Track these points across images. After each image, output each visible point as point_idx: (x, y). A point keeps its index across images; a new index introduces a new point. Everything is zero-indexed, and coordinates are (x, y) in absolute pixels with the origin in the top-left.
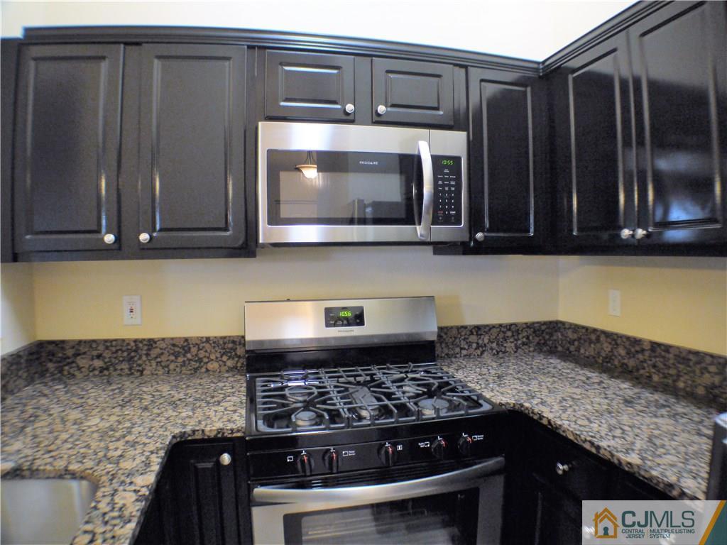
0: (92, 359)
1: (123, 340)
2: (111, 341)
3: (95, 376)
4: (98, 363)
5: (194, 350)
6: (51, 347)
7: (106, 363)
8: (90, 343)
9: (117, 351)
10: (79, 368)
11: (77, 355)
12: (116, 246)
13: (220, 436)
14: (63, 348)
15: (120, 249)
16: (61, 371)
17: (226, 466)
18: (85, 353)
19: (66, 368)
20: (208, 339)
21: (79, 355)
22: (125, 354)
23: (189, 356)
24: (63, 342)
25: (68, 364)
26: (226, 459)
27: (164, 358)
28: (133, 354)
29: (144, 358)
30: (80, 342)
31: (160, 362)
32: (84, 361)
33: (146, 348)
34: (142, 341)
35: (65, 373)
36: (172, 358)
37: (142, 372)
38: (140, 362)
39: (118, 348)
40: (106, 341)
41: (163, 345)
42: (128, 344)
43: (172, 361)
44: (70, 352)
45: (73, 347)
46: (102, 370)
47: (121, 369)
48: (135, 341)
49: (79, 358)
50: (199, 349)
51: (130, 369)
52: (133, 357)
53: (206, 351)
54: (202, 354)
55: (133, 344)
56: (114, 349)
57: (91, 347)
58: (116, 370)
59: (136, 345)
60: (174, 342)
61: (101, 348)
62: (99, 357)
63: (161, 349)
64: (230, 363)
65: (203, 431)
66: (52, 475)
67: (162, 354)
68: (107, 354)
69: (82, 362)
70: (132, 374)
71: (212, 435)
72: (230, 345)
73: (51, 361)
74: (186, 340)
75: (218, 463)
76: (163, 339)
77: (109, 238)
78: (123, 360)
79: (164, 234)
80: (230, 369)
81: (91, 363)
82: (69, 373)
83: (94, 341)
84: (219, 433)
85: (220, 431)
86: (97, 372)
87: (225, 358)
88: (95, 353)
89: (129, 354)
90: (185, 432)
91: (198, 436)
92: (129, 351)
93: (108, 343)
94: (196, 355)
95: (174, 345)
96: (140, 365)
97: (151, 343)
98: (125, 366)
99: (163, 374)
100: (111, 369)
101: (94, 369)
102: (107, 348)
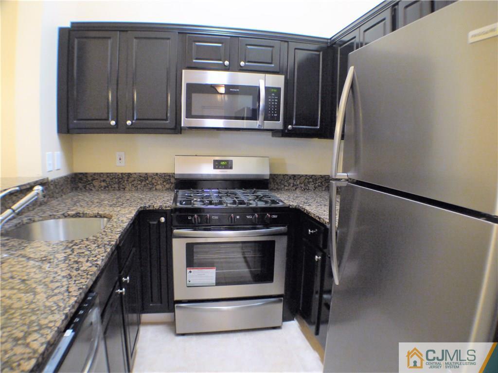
0: (101, 182)
1: (116, 173)
2: (110, 173)
3: (102, 190)
4: (103, 184)
5: (150, 179)
6: (80, 176)
7: (107, 184)
8: (100, 174)
9: (113, 178)
10: (94, 186)
11: (93, 180)
12: (115, 126)
13: (160, 208)
14: (86, 177)
15: (117, 127)
16: (85, 188)
17: (163, 223)
18: (97, 179)
19: (88, 186)
20: (157, 174)
21: (95, 180)
22: (117, 180)
23: (147, 182)
24: (86, 173)
25: (89, 184)
26: (163, 219)
27: (135, 182)
28: (120, 180)
29: (126, 182)
30: (95, 174)
31: (133, 184)
32: (97, 183)
33: (127, 177)
34: (125, 174)
35: (87, 188)
36: (139, 182)
37: (124, 189)
38: (123, 184)
39: (114, 177)
40: (107, 173)
41: (136, 176)
42: (118, 175)
43: (139, 184)
44: (90, 179)
45: (91, 176)
46: (105, 187)
47: (115, 187)
48: (122, 174)
49: (94, 181)
50: (152, 179)
51: (119, 187)
52: (120, 182)
53: (156, 180)
54: (154, 181)
55: (120, 175)
56: (111, 177)
57: (100, 176)
58: (112, 187)
59: (122, 176)
60: (141, 175)
61: (105, 176)
62: (104, 181)
63: (134, 178)
64: (167, 186)
65: (153, 206)
66: (92, 216)
67: (134, 180)
68: (108, 180)
69: (96, 183)
70: (119, 190)
71: (157, 208)
72: (168, 177)
73: (80, 182)
74: (146, 174)
75: (159, 221)
76: (135, 173)
77: (113, 123)
78: (116, 183)
79: (138, 121)
80: (167, 189)
81: (100, 184)
82: (89, 189)
83: (102, 173)
84: (160, 207)
85: (161, 206)
86: (102, 189)
87: (165, 184)
88: (102, 179)
89: (118, 180)
90: (145, 207)
91: (151, 208)
92: (119, 178)
93: (108, 175)
94: (151, 181)
95: (140, 176)
96: (123, 186)
97: (129, 175)
98: (116, 186)
99: (135, 190)
100: (110, 187)
101: (102, 187)
102: (108, 177)
